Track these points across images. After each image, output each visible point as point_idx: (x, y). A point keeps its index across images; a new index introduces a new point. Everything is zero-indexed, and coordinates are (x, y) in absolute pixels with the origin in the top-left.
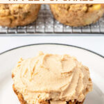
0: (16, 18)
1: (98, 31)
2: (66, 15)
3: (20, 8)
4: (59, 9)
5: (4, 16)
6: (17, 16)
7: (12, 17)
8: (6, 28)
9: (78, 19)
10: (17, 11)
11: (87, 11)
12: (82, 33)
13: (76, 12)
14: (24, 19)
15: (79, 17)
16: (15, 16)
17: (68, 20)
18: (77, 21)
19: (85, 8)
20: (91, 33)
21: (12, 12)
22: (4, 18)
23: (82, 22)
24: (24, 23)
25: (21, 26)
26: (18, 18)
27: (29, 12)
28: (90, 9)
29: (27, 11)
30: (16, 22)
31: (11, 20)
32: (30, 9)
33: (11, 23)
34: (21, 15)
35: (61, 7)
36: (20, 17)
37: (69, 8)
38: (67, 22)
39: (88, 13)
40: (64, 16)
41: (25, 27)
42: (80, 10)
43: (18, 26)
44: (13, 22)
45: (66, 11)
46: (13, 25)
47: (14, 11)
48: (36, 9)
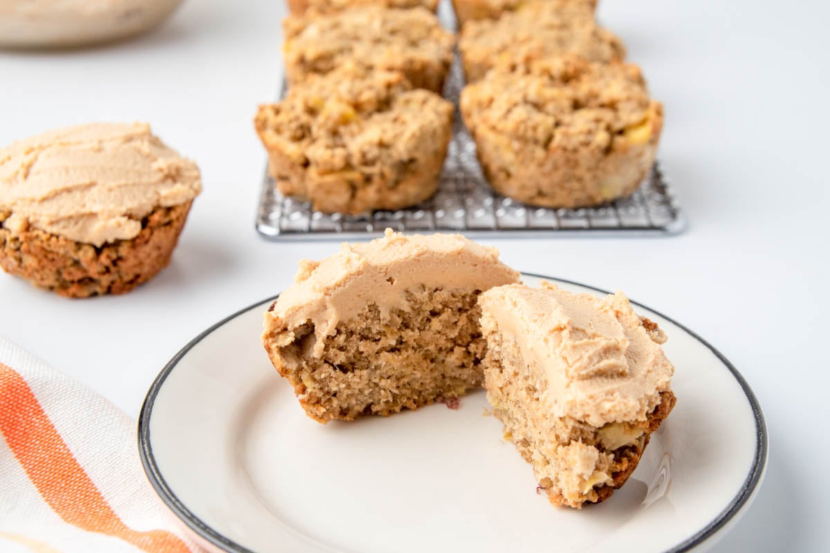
0: (368, 179)
1: (643, 221)
2: (541, 165)
3: (382, 145)
4: (516, 145)
5: (331, 171)
6: (374, 170)
7: (355, 176)
8: (336, 217)
9: (580, 180)
10: (373, 152)
11: (608, 150)
12: (591, 228)
13: (575, 151)
14: (397, 183)
15: (580, 172)
16: (368, 170)
17: (545, 184)
18: (575, 185)
19: (602, 138)
20: (621, 228)
21: (356, 160)
22: (329, 179)
23: (591, 188)
24: (395, 198)
25: (383, 210)
26: (377, 179)
27: (412, 161)
28: (620, 140)
29: (405, 157)
30: (370, 195)
31: (353, 188)
32: (416, 148)
33: (353, 196)
34: (387, 170)
35: (523, 139)
36: (382, 176)
37: (550, 139)
38: (541, 194)
39: (612, 157)
40: (532, 168)
41: (399, 215)
42: (587, 144)
43: (375, 212)
44: (360, 194)
45: (540, 153)
46: (358, 204)
47: (364, 155)
48: (436, 153)
